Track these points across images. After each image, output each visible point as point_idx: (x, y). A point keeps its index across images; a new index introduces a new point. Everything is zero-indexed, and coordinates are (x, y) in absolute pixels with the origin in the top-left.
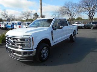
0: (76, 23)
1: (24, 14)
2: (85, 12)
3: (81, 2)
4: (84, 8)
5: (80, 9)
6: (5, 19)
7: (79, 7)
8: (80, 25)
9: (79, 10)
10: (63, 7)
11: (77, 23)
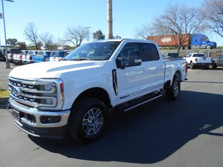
0: (193, 54)
1: (72, 34)
2: (216, 29)
3: (205, 5)
4: (212, 19)
5: (204, 22)
6: (32, 43)
7: (201, 17)
8: (200, 60)
9: (201, 25)
10: (163, 17)
11: (195, 56)
